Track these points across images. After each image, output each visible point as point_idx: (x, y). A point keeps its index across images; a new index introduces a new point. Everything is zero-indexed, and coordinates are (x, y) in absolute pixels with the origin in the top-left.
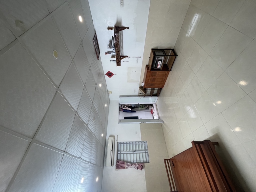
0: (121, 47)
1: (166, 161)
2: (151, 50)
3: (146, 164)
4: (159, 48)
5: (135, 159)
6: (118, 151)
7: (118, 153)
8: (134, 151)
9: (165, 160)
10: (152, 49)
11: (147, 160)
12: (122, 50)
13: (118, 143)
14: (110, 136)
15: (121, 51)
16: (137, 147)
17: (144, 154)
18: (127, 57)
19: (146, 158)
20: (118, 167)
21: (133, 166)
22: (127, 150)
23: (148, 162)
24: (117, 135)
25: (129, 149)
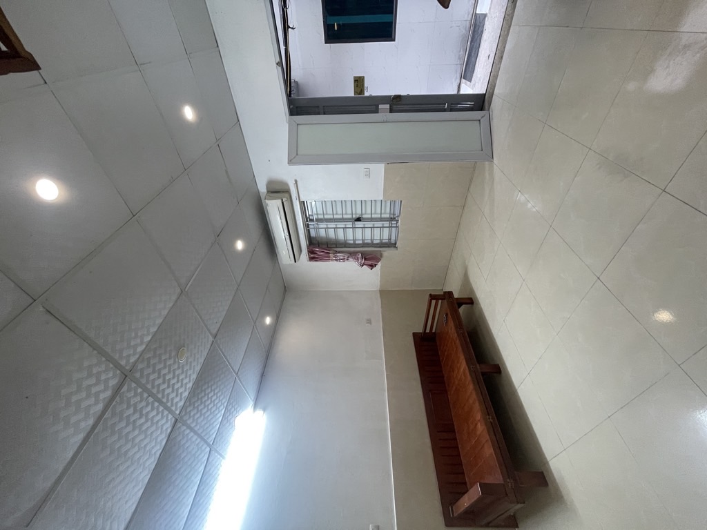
3: (387, 253)
5: (359, 237)
7: (308, 226)
9: (431, 296)
11: (393, 239)
13: (303, 202)
14: (270, 194)
16: (367, 210)
17: (386, 229)
19: (390, 235)
20: (313, 257)
21: (351, 259)
22: (333, 214)
23: (394, 245)
24: (296, 181)
25: (340, 212)
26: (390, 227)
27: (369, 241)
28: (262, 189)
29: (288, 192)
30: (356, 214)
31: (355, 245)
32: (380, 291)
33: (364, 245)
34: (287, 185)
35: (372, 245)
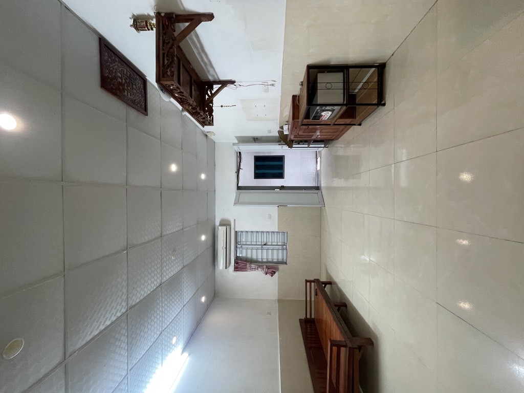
0: (205, 64)
1: (308, 284)
2: (305, 69)
3: (281, 267)
4: (332, 63)
5: (265, 257)
6: (236, 243)
7: (236, 247)
8: (265, 245)
9: (307, 281)
10: (310, 67)
11: (285, 258)
12: (210, 69)
13: (236, 232)
14: (221, 225)
15: (208, 71)
16: (270, 239)
17: (280, 251)
18: (233, 82)
19: (283, 256)
20: (237, 269)
21: (260, 269)
22: (251, 242)
23: (286, 263)
24: (235, 220)
25: (255, 240)
26: (283, 249)
27: (271, 260)
28: (217, 223)
29: (230, 225)
30: (264, 242)
31: (262, 262)
32: (278, 300)
33: (268, 262)
34: (230, 221)
35: (273, 262)
